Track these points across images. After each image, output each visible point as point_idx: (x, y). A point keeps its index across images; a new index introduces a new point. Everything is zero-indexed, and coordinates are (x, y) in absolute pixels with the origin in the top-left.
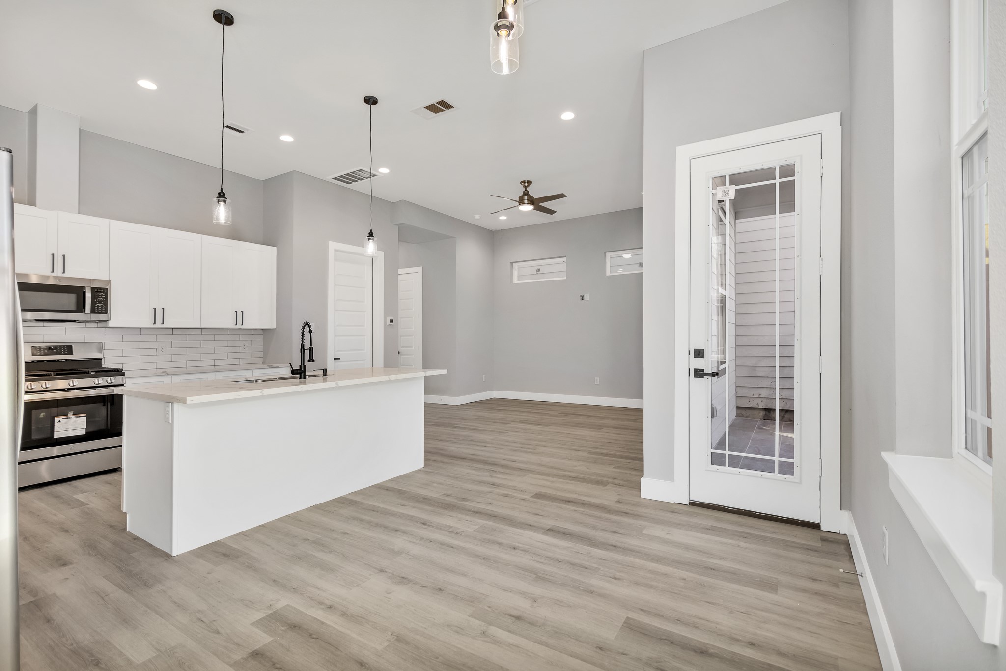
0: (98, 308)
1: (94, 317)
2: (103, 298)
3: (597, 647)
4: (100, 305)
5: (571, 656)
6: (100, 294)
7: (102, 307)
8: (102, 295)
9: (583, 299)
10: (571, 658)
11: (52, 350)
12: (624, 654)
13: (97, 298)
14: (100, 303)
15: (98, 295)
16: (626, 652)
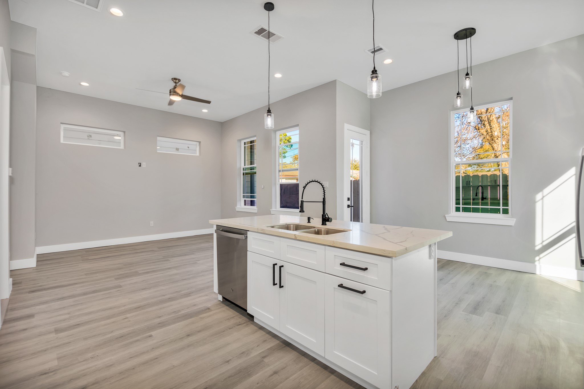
9: (140, 166)
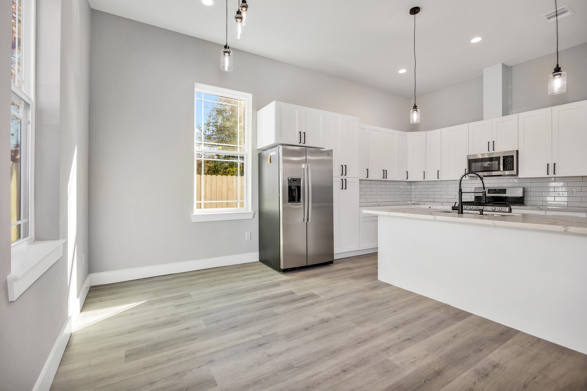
0: (509, 168)
1: (507, 173)
2: (511, 161)
3: (213, 361)
4: (510, 165)
5: (219, 350)
6: (510, 159)
7: (511, 166)
8: (511, 160)
10: (217, 350)
11: (495, 191)
12: (199, 367)
13: (508, 162)
14: (510, 164)
15: (509, 160)
16: (199, 369)
